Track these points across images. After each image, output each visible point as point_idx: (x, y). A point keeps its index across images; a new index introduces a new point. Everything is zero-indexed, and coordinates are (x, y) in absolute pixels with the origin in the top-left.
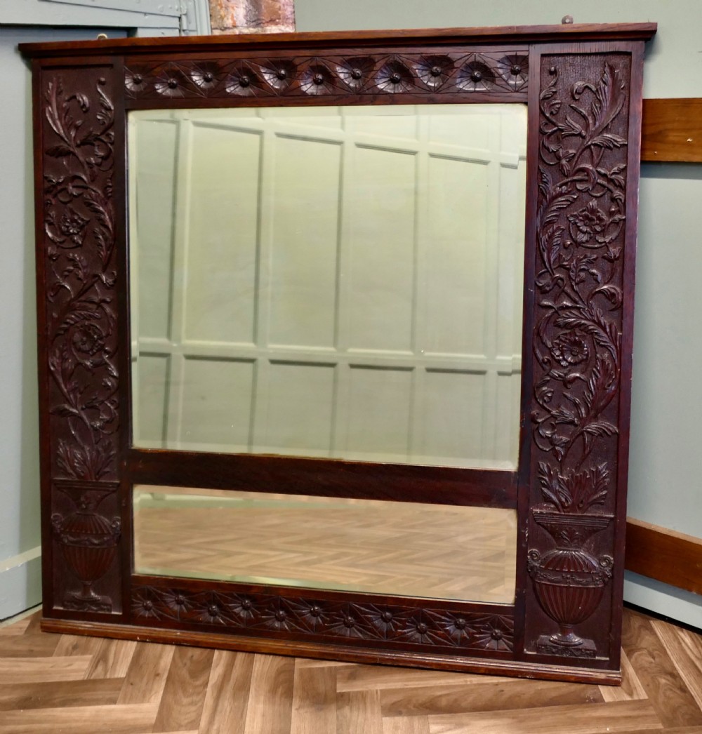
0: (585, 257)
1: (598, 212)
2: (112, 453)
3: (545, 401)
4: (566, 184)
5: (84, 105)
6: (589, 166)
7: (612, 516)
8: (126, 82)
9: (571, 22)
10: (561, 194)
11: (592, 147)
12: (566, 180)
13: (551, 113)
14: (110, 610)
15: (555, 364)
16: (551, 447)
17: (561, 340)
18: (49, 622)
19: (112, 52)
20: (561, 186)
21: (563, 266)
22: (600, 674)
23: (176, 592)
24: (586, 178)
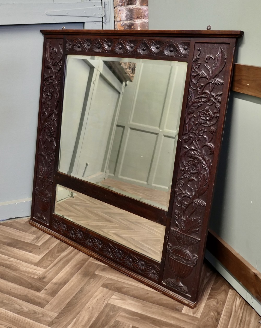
0: (202, 130)
1: (209, 111)
2: (52, 171)
3: (180, 186)
4: (198, 98)
5: (55, 52)
6: (208, 92)
7: (199, 240)
8: (67, 45)
9: (210, 29)
10: (196, 102)
11: (210, 83)
12: (198, 96)
13: (196, 68)
14: (46, 223)
15: (186, 172)
16: (181, 205)
17: (189, 163)
18: (31, 222)
19: (63, 34)
20: (196, 99)
21: (193, 132)
22: (186, 301)
23: (63, 223)
24: (206, 96)
